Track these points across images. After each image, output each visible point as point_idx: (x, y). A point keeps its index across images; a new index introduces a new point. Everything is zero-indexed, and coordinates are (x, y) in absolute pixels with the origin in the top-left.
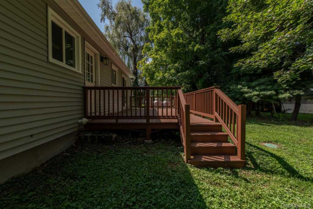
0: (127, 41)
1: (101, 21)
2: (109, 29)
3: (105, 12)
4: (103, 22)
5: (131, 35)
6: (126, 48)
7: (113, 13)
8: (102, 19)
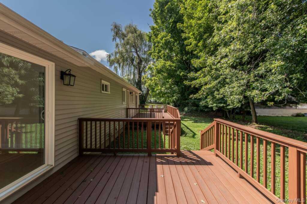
0: (133, 55)
1: (113, 41)
2: (119, 46)
3: (117, 34)
4: (114, 41)
5: (136, 50)
6: (132, 60)
7: (123, 35)
8: (113, 39)
